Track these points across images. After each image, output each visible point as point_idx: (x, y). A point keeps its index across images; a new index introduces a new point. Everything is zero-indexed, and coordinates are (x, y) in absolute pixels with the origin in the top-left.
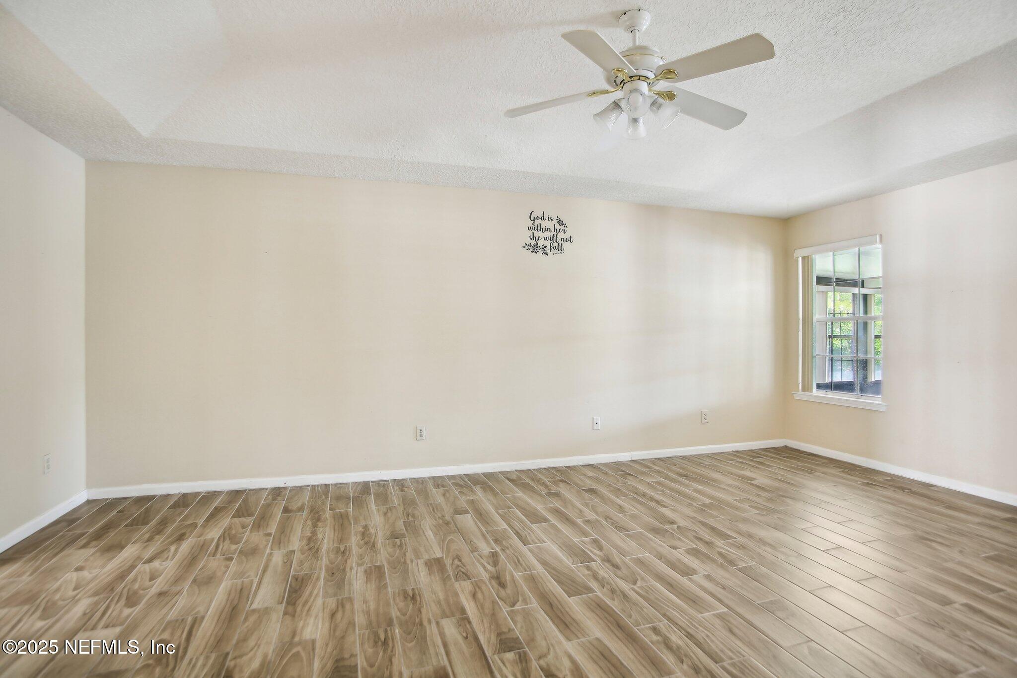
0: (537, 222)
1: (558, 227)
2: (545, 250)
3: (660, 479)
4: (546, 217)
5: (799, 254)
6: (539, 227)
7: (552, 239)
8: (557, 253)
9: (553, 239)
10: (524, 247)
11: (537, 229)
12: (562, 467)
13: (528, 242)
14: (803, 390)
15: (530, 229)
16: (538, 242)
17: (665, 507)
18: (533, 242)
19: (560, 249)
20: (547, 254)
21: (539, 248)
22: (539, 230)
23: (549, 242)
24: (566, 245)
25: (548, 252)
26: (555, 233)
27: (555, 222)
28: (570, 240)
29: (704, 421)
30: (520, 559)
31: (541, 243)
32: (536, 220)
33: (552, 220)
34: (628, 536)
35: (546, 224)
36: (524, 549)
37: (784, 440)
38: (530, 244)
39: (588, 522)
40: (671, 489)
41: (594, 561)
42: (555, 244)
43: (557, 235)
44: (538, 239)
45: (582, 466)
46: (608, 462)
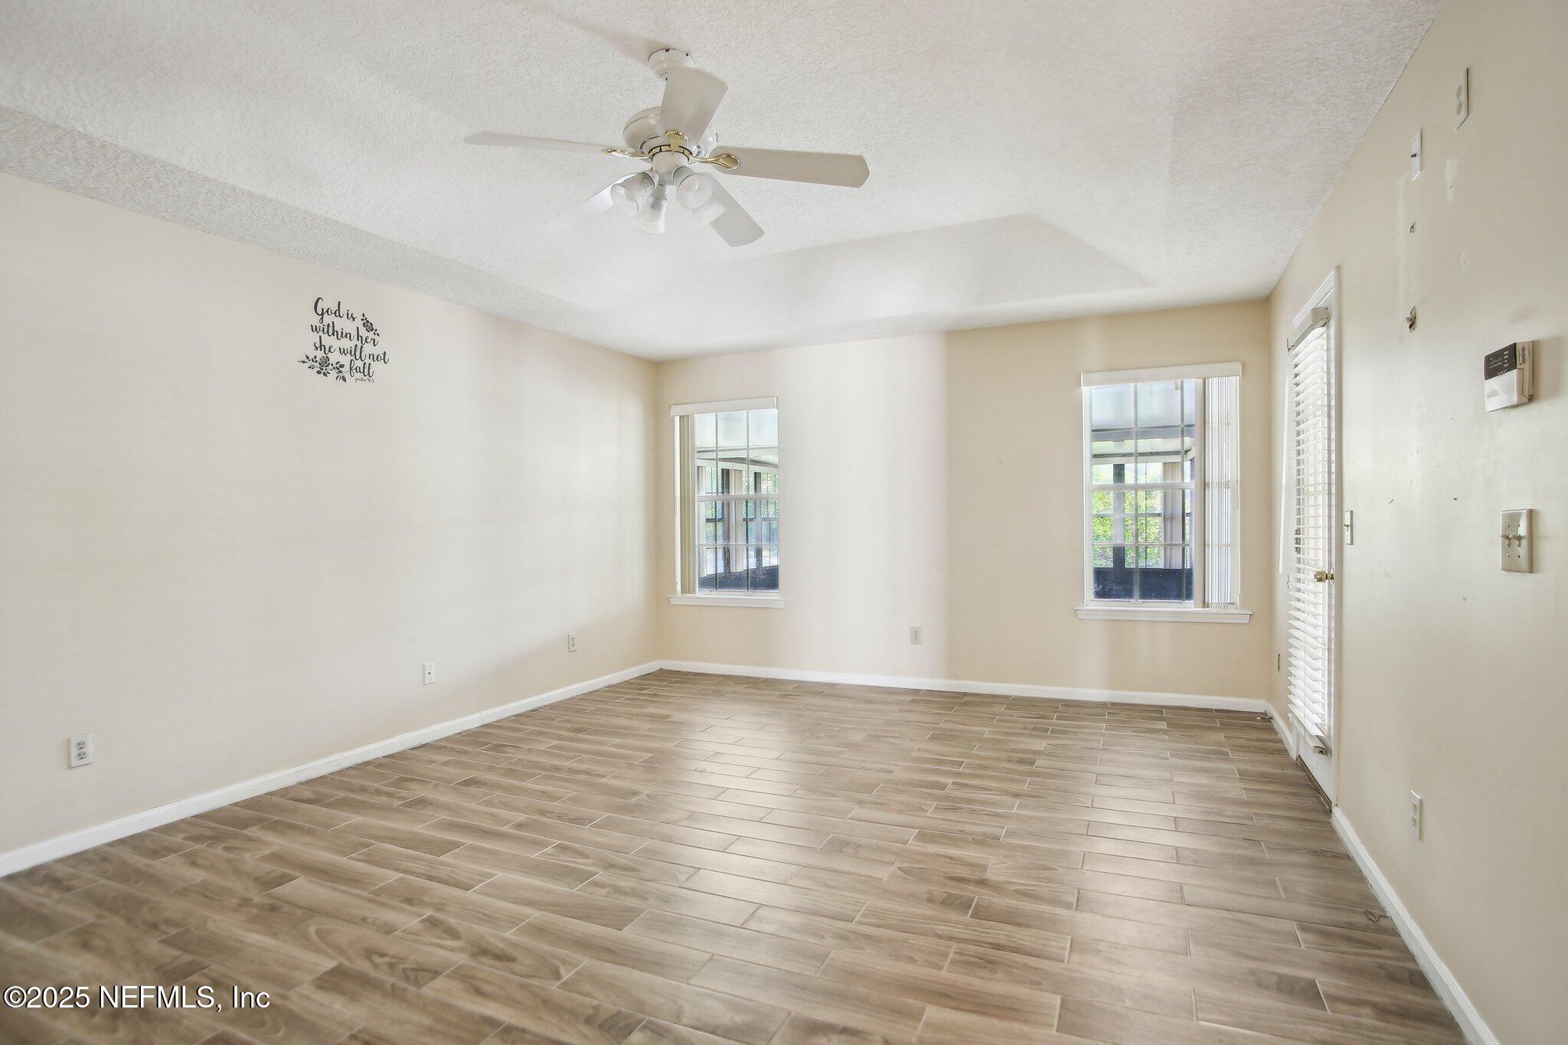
0: (328, 319)
1: (363, 332)
2: (341, 372)
3: (555, 742)
4: (343, 311)
5: (676, 412)
6: (331, 329)
7: (353, 352)
8: (361, 380)
9: (355, 354)
10: (304, 362)
11: (328, 332)
12: (378, 758)
13: (312, 353)
14: (683, 591)
15: (314, 329)
16: (329, 355)
17: (602, 776)
18: (320, 354)
19: (366, 372)
20: (344, 379)
21: (330, 366)
22: (330, 334)
23: (349, 357)
24: (377, 367)
25: (347, 376)
26: (359, 344)
27: (359, 323)
28: (383, 358)
29: (572, 649)
30: (487, 912)
31: (334, 358)
32: (325, 315)
33: (354, 319)
34: (597, 826)
35: (342, 324)
36: (470, 895)
37: (659, 661)
38: (315, 357)
39: (519, 826)
40: (588, 752)
41: (595, 874)
42: (359, 363)
43: (362, 347)
44: (330, 351)
45: (412, 749)
46: (451, 734)
